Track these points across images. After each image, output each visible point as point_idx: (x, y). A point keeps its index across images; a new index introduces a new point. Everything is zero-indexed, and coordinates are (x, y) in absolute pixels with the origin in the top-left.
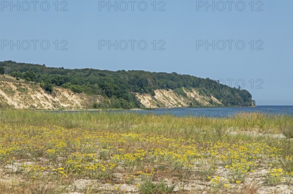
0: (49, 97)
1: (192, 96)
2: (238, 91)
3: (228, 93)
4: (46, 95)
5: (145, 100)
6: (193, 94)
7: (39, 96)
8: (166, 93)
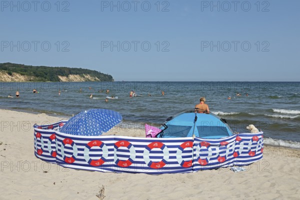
0: (10, 77)
1: (87, 77)
2: (107, 75)
3: (102, 76)
4: (9, 76)
5: (63, 79)
6: (88, 77)
7: (5, 76)
8: (76, 76)
